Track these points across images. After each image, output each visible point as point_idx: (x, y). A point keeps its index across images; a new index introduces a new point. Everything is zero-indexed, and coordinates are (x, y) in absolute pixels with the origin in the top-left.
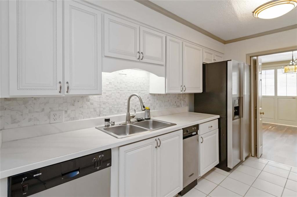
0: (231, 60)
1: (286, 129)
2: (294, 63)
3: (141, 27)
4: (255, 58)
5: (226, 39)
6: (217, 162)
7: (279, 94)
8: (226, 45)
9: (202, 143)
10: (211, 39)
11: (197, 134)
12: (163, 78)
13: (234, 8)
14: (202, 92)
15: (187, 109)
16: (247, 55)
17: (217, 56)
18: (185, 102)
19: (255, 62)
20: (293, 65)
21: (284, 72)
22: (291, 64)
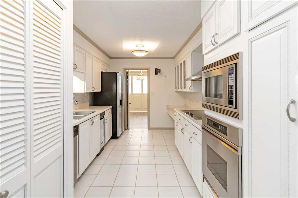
0: (119, 72)
3: (75, 47)
4: (127, 71)
5: (111, 56)
6: (111, 135)
7: (134, 93)
8: (111, 59)
9: (106, 123)
10: (104, 54)
11: (103, 117)
12: (84, 82)
14: (101, 91)
15: (88, 104)
16: (123, 68)
17: (107, 67)
18: (87, 99)
19: (127, 73)
20: (141, 75)
22: (140, 75)
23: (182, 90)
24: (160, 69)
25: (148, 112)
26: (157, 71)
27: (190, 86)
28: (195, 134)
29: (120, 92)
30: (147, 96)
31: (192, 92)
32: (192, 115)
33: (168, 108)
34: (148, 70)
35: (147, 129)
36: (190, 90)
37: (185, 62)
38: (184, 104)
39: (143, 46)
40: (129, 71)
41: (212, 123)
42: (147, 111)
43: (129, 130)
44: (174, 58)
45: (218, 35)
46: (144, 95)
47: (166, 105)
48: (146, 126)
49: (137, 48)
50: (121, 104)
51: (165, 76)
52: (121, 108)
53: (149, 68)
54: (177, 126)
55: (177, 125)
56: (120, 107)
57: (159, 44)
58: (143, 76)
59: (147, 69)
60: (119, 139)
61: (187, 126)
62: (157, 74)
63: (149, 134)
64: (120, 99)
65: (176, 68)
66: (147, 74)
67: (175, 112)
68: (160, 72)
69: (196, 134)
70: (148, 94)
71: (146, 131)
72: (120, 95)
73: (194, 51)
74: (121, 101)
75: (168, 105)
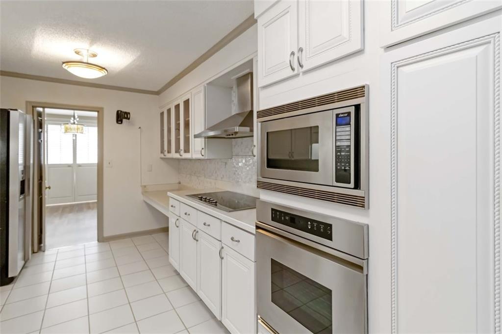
0: (16, 110)
1: (61, 209)
2: (75, 121)
4: (41, 109)
13: (34, 42)
16: (27, 102)
19: (40, 115)
20: (74, 123)
21: (63, 130)
22: (72, 122)
23: (165, 155)
24: (129, 113)
25: (97, 203)
26: (121, 117)
27: (203, 149)
28: (237, 241)
29: (21, 161)
30: (96, 167)
31: (206, 158)
32: (216, 202)
33: (146, 192)
34: (98, 112)
35: (97, 242)
36: (203, 156)
37: (187, 103)
38: (178, 182)
39: (94, 56)
40: (47, 111)
41: (287, 218)
42: (96, 201)
43: (44, 251)
44: (157, 93)
45: (304, 52)
46: (80, 166)
47: (141, 186)
48: (94, 233)
49: (77, 58)
50: (22, 191)
51: (140, 128)
52: (22, 201)
53: (102, 109)
54: (178, 227)
55: (177, 225)
56: (20, 200)
57: (135, 58)
58: (79, 126)
59: (98, 110)
60: (16, 284)
61: (209, 225)
62: (121, 123)
63: (101, 252)
64: (21, 180)
65: (162, 114)
66: (96, 121)
67: (170, 199)
68: (129, 119)
69: (239, 241)
70: (98, 164)
71: (92, 246)
72: (21, 168)
73: (210, 83)
74: (23, 183)
75: (145, 186)
